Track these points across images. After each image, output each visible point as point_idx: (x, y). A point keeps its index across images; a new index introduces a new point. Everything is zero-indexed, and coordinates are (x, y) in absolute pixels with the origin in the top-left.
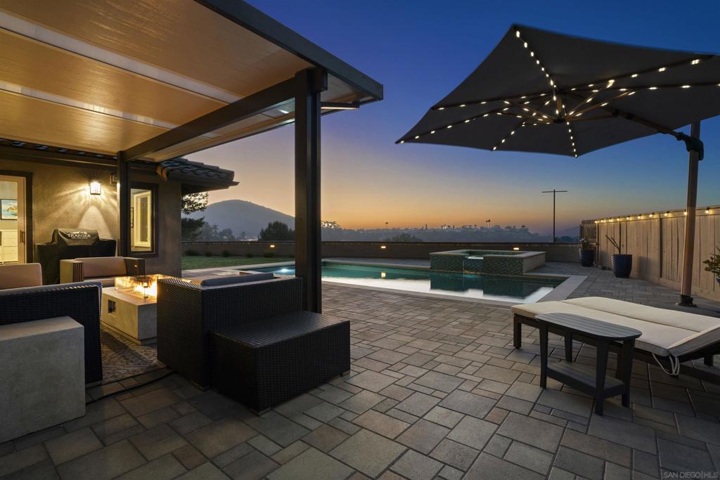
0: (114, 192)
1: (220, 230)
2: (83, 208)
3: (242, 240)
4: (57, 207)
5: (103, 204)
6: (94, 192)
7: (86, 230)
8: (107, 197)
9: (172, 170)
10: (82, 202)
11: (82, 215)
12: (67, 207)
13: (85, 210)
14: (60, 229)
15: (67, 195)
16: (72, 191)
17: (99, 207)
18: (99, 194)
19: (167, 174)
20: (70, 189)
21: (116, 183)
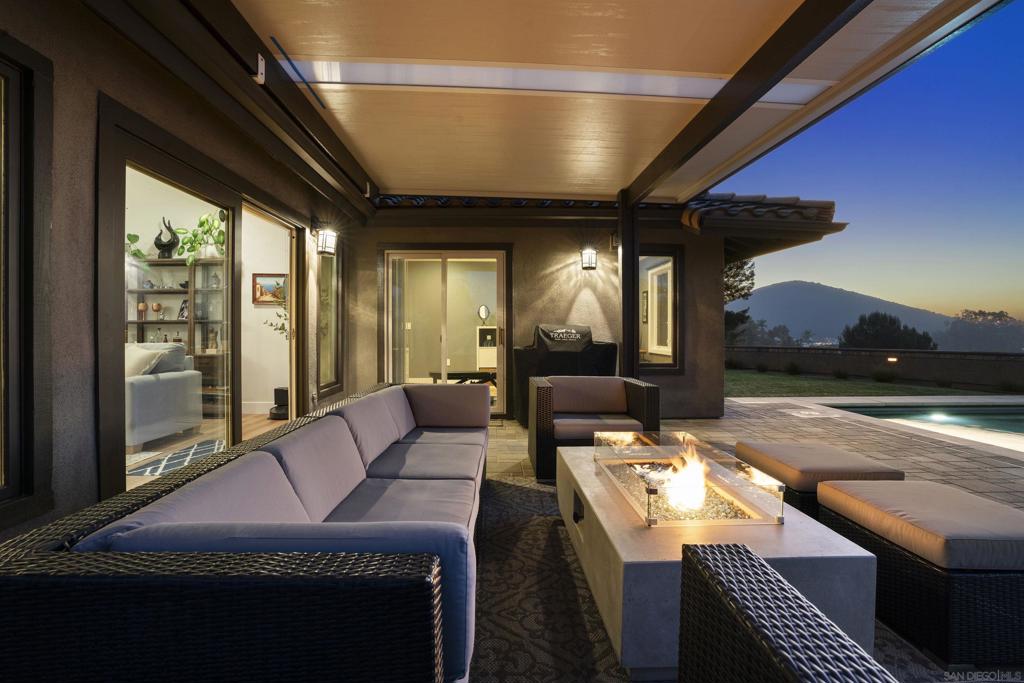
0: (616, 264)
1: (770, 326)
2: (573, 291)
3: (806, 345)
4: (542, 292)
5: (600, 285)
6: (587, 265)
7: (575, 327)
8: (606, 272)
9: (708, 213)
10: (572, 283)
11: (571, 303)
12: (553, 291)
13: (576, 296)
14: (541, 326)
15: (552, 273)
16: (559, 266)
17: (594, 289)
18: (594, 268)
19: (700, 223)
20: (556, 263)
21: (617, 248)
